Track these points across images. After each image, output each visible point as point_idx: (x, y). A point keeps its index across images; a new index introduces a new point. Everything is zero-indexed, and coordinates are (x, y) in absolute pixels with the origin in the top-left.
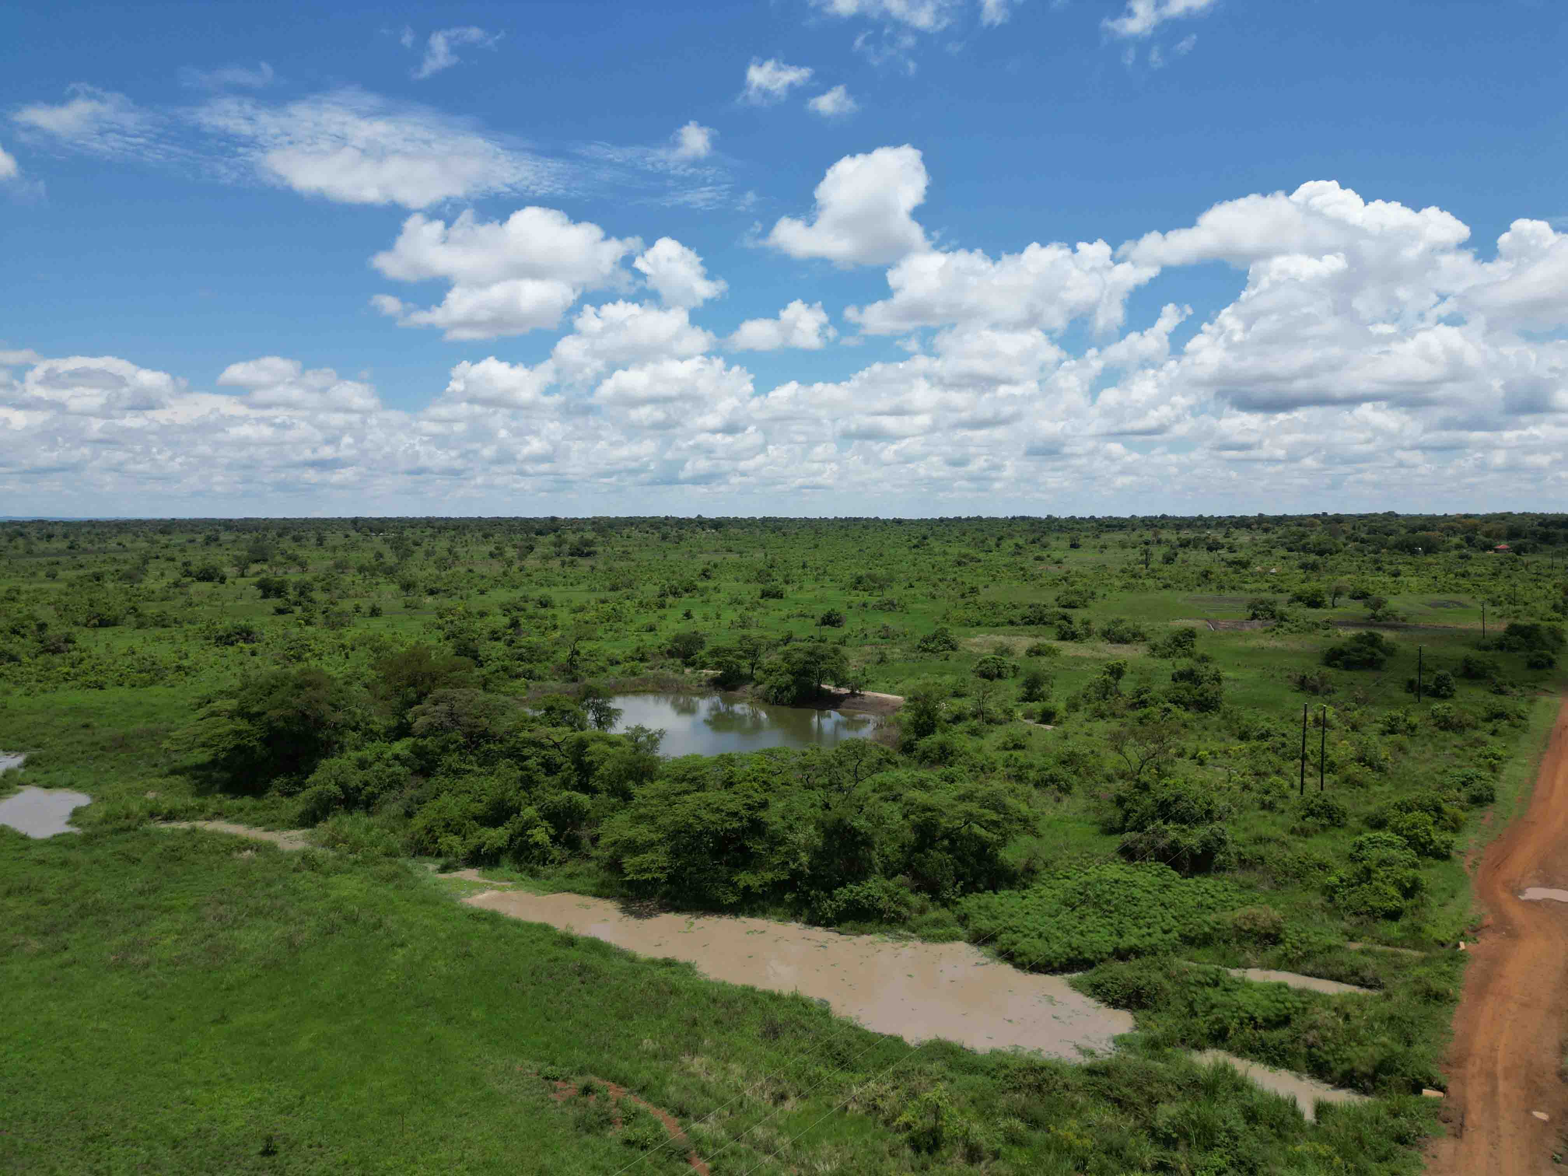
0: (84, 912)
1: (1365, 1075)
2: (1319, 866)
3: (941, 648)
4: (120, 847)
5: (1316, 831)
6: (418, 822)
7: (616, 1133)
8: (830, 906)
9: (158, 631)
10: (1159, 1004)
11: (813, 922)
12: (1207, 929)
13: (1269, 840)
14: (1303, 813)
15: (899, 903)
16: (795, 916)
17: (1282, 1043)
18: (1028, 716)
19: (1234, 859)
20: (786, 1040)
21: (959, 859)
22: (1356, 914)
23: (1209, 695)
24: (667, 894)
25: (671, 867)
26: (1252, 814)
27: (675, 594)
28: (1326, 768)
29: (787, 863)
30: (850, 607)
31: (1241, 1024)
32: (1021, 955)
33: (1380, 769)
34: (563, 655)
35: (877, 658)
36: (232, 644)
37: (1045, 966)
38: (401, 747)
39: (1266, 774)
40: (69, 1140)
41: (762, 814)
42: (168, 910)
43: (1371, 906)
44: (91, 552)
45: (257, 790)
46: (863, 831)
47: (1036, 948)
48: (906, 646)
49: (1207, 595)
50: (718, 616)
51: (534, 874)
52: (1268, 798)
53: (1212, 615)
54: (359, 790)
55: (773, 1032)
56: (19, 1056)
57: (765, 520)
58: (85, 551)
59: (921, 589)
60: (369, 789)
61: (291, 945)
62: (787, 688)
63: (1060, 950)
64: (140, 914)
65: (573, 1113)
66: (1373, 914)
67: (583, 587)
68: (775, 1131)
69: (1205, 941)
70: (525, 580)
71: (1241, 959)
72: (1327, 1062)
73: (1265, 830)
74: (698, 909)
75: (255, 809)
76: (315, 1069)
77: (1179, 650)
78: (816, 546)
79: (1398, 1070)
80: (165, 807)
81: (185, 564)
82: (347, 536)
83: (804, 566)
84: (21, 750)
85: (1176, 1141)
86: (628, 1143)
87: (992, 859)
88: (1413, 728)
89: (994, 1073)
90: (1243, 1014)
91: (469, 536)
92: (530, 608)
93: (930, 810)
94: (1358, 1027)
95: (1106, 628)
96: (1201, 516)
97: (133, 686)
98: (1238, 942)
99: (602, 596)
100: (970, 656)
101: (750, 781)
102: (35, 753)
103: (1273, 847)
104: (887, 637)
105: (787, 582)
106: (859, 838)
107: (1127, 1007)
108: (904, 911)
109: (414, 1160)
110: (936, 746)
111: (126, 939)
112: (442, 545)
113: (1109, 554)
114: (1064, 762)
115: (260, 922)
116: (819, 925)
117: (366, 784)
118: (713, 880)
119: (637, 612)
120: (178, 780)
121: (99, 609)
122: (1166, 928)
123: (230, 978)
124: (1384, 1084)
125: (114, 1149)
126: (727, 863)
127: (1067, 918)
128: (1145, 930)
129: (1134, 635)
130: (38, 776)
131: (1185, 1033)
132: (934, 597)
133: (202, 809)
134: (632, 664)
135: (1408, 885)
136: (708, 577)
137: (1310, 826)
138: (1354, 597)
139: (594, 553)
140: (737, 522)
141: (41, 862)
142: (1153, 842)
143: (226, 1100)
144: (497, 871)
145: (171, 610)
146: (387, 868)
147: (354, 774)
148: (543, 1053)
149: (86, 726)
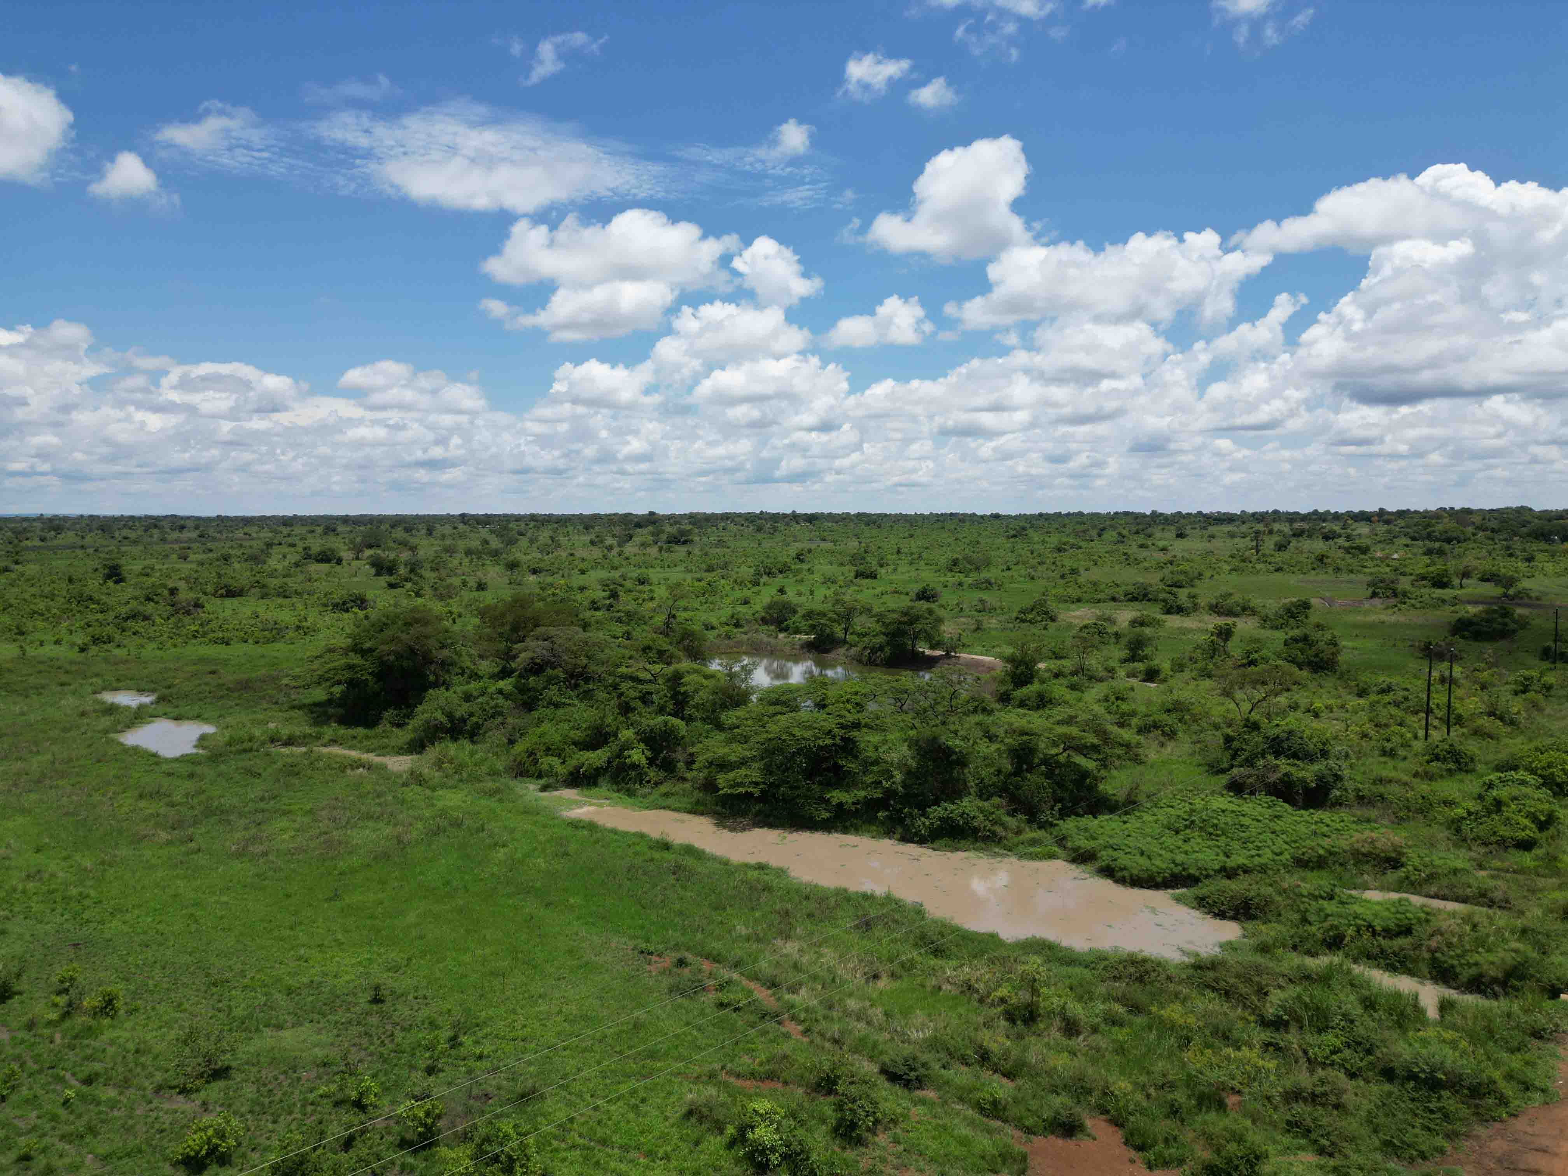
0: (209, 812)
1: (1495, 980)
2: (1445, 803)
3: (1039, 619)
4: (241, 764)
5: (1442, 776)
6: (520, 747)
7: (709, 998)
8: (924, 824)
9: (280, 600)
10: (1269, 916)
11: (906, 839)
12: (1321, 852)
13: (1390, 781)
14: (1427, 758)
15: (994, 823)
16: (889, 833)
17: (1403, 949)
18: (1131, 675)
19: (1352, 796)
20: (878, 931)
21: (1058, 784)
22: (1485, 844)
23: (1325, 656)
24: (759, 812)
25: (764, 783)
26: (1371, 760)
27: (769, 574)
28: (1452, 720)
29: (881, 782)
30: (946, 586)
31: (1358, 931)
32: (1122, 869)
33: (1512, 723)
34: (659, 620)
35: (974, 627)
36: (347, 611)
37: (1147, 881)
38: (506, 684)
39: (1387, 726)
40: (194, 983)
41: (854, 733)
42: (286, 813)
43: (1501, 836)
44: (220, 540)
45: (370, 723)
46: (957, 750)
47: (1137, 864)
48: (1002, 618)
49: (1322, 577)
50: (812, 593)
51: (631, 793)
52: (1388, 745)
53: (1328, 594)
54: (464, 721)
55: (866, 925)
56: (150, 919)
57: (859, 515)
58: (214, 539)
59: (1019, 571)
60: (474, 719)
61: (399, 841)
62: (881, 648)
63: (1164, 866)
64: (260, 816)
65: (666, 982)
66: (1502, 843)
67: (681, 568)
68: (868, 1003)
69: (1320, 864)
70: (624, 563)
71: (1359, 881)
72: (1453, 967)
73: (1387, 772)
74: (791, 826)
75: (367, 737)
76: (421, 937)
77: (1292, 621)
78: (911, 536)
79: (1532, 976)
80: (285, 732)
81: (305, 549)
82: (455, 528)
83: (899, 552)
84: (153, 691)
85: (1286, 1024)
86: (722, 1005)
87: (1091, 788)
88: (1549, 688)
89: (1093, 965)
90: (1359, 922)
91: (570, 529)
92: (628, 584)
93: (1027, 734)
94: (1488, 936)
95: (1214, 602)
96: (1316, 511)
97: (257, 643)
98: (1354, 865)
99: (698, 576)
100: (1070, 626)
101: (843, 703)
102: (167, 691)
103: (1395, 788)
104: (984, 611)
105: (881, 566)
106: (954, 757)
107: (1234, 918)
108: (999, 829)
109: (514, 1011)
110: (1035, 695)
111: (247, 834)
112: (544, 535)
113: (1217, 543)
114: (1168, 711)
115: (370, 824)
116: (913, 842)
117: (471, 715)
118: (807, 797)
119: (732, 589)
120: (297, 713)
121: (224, 580)
122: (1278, 851)
123: (342, 865)
124: (1517, 990)
125: (234, 992)
126: (820, 783)
127: (1169, 840)
128: (1253, 852)
129: (1244, 609)
130: (168, 710)
131: (1297, 940)
132: (1033, 578)
133: (318, 737)
134: (727, 628)
135: (1542, 818)
136: (802, 561)
137: (1435, 770)
138: (1484, 579)
139: (691, 541)
140: (831, 517)
141: (170, 774)
142: (1263, 776)
143: (337, 959)
144: (595, 791)
145: (293, 584)
146: (490, 785)
147: (460, 706)
148: (638, 932)
149: (213, 672)
